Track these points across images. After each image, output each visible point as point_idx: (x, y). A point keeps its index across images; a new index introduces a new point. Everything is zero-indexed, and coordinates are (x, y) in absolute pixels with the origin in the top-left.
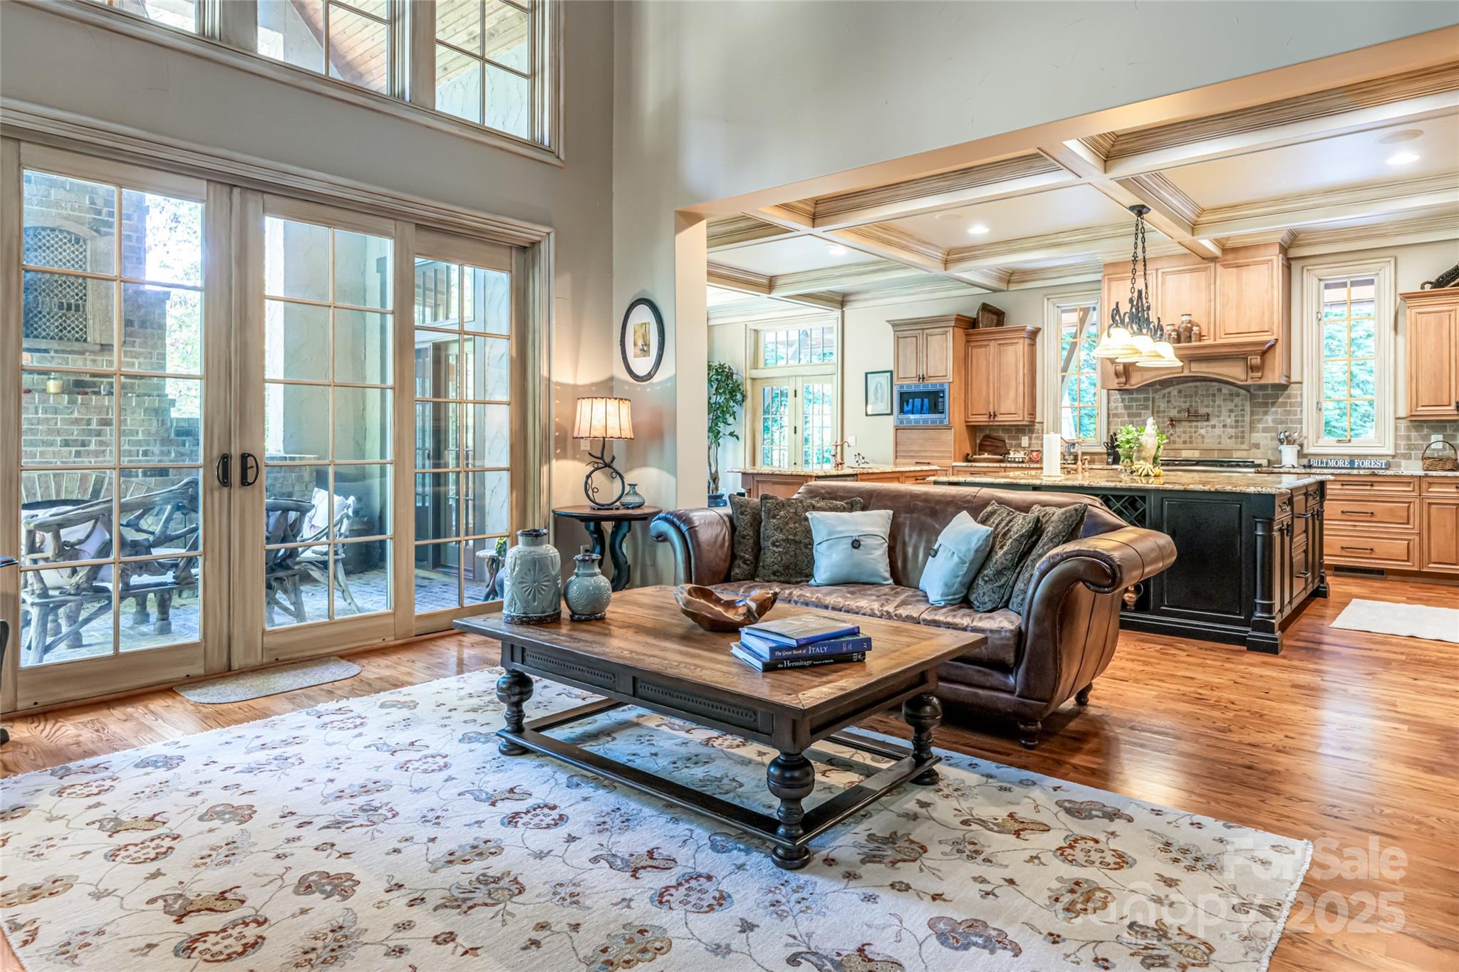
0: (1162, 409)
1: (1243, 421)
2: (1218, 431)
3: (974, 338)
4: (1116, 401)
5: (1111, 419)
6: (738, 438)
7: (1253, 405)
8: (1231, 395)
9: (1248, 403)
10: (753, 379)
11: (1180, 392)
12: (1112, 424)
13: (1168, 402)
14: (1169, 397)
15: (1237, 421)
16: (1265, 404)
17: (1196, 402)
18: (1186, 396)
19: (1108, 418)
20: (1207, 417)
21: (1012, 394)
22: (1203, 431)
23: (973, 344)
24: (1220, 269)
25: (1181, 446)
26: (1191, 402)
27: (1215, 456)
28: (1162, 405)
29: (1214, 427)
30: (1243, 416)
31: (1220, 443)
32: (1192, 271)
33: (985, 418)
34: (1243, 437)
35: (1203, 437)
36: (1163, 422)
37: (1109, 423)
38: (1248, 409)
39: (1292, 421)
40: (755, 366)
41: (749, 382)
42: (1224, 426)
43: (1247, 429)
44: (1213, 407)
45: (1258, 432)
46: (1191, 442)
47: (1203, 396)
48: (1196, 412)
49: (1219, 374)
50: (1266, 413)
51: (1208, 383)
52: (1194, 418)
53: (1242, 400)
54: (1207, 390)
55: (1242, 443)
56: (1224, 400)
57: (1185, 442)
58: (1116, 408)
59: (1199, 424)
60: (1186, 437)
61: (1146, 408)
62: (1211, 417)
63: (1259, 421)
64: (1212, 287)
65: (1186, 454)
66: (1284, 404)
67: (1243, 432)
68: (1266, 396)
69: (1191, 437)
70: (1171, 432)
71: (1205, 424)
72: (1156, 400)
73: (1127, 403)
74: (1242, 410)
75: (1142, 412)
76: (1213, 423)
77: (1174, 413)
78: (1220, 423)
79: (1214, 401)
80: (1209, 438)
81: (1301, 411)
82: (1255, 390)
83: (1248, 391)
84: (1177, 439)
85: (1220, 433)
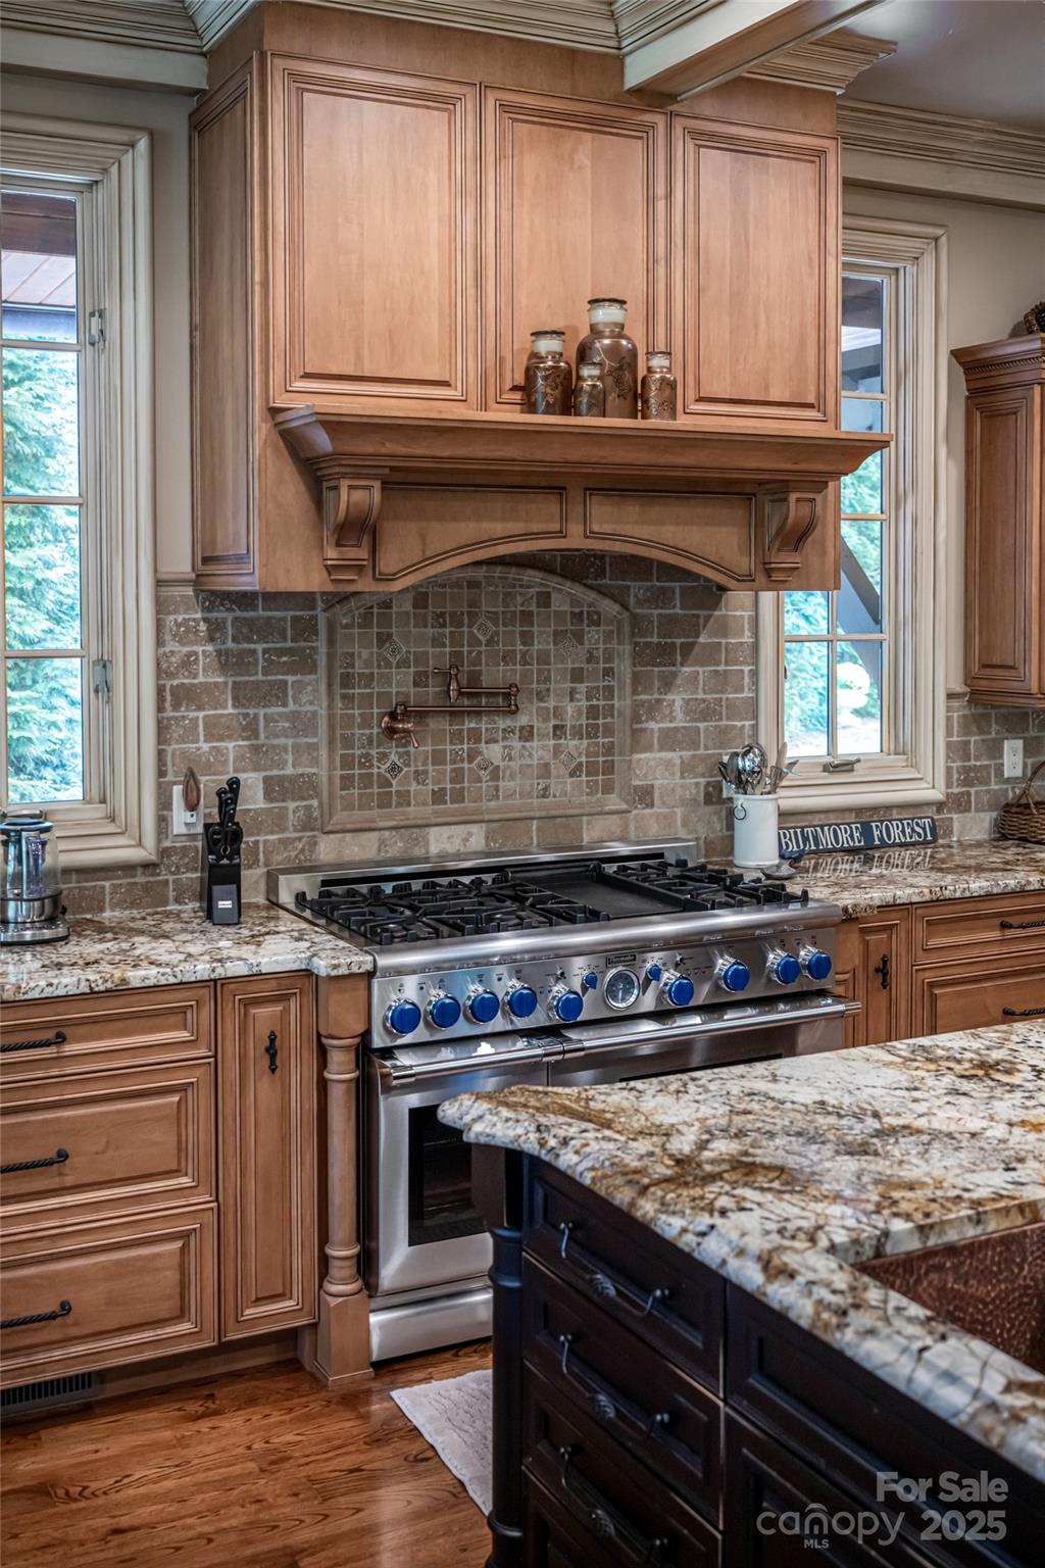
0: (360, 669)
1: (612, 712)
2: (539, 750)
4: (185, 634)
5: (169, 713)
7: (638, 657)
8: (578, 617)
9: (627, 648)
12: (176, 732)
13: (384, 639)
14: (385, 620)
15: (593, 712)
16: (665, 655)
17: (474, 641)
18: (439, 620)
19: (160, 708)
20: (507, 700)
22: (494, 752)
25: (426, 812)
26: (456, 640)
28: (364, 654)
29: (527, 734)
30: (609, 692)
31: (545, 795)
32: (597, 125)
34: (609, 768)
35: (495, 774)
36: (366, 722)
37: (162, 729)
38: (624, 668)
39: (733, 711)
42: (559, 731)
43: (621, 738)
44: (525, 663)
45: (649, 748)
46: (459, 797)
48: (475, 677)
49: (677, 551)
50: (668, 684)
52: (465, 706)
53: (608, 636)
54: (508, 597)
55: (608, 789)
56: (558, 636)
57: (438, 797)
58: (187, 663)
59: (484, 725)
60: (439, 776)
61: (305, 664)
62: (521, 699)
63: (653, 709)
64: (661, 205)
66: (712, 654)
67: (610, 750)
68: (669, 625)
69: (458, 776)
70: (394, 757)
71: (502, 723)
72: (341, 632)
73: (230, 644)
74: (608, 672)
75: (290, 679)
76: (523, 720)
77: (400, 685)
78: (546, 720)
79: (527, 638)
80: (512, 777)
81: (755, 674)
82: (640, 603)
83: (625, 606)
84: (414, 787)
85: (548, 757)
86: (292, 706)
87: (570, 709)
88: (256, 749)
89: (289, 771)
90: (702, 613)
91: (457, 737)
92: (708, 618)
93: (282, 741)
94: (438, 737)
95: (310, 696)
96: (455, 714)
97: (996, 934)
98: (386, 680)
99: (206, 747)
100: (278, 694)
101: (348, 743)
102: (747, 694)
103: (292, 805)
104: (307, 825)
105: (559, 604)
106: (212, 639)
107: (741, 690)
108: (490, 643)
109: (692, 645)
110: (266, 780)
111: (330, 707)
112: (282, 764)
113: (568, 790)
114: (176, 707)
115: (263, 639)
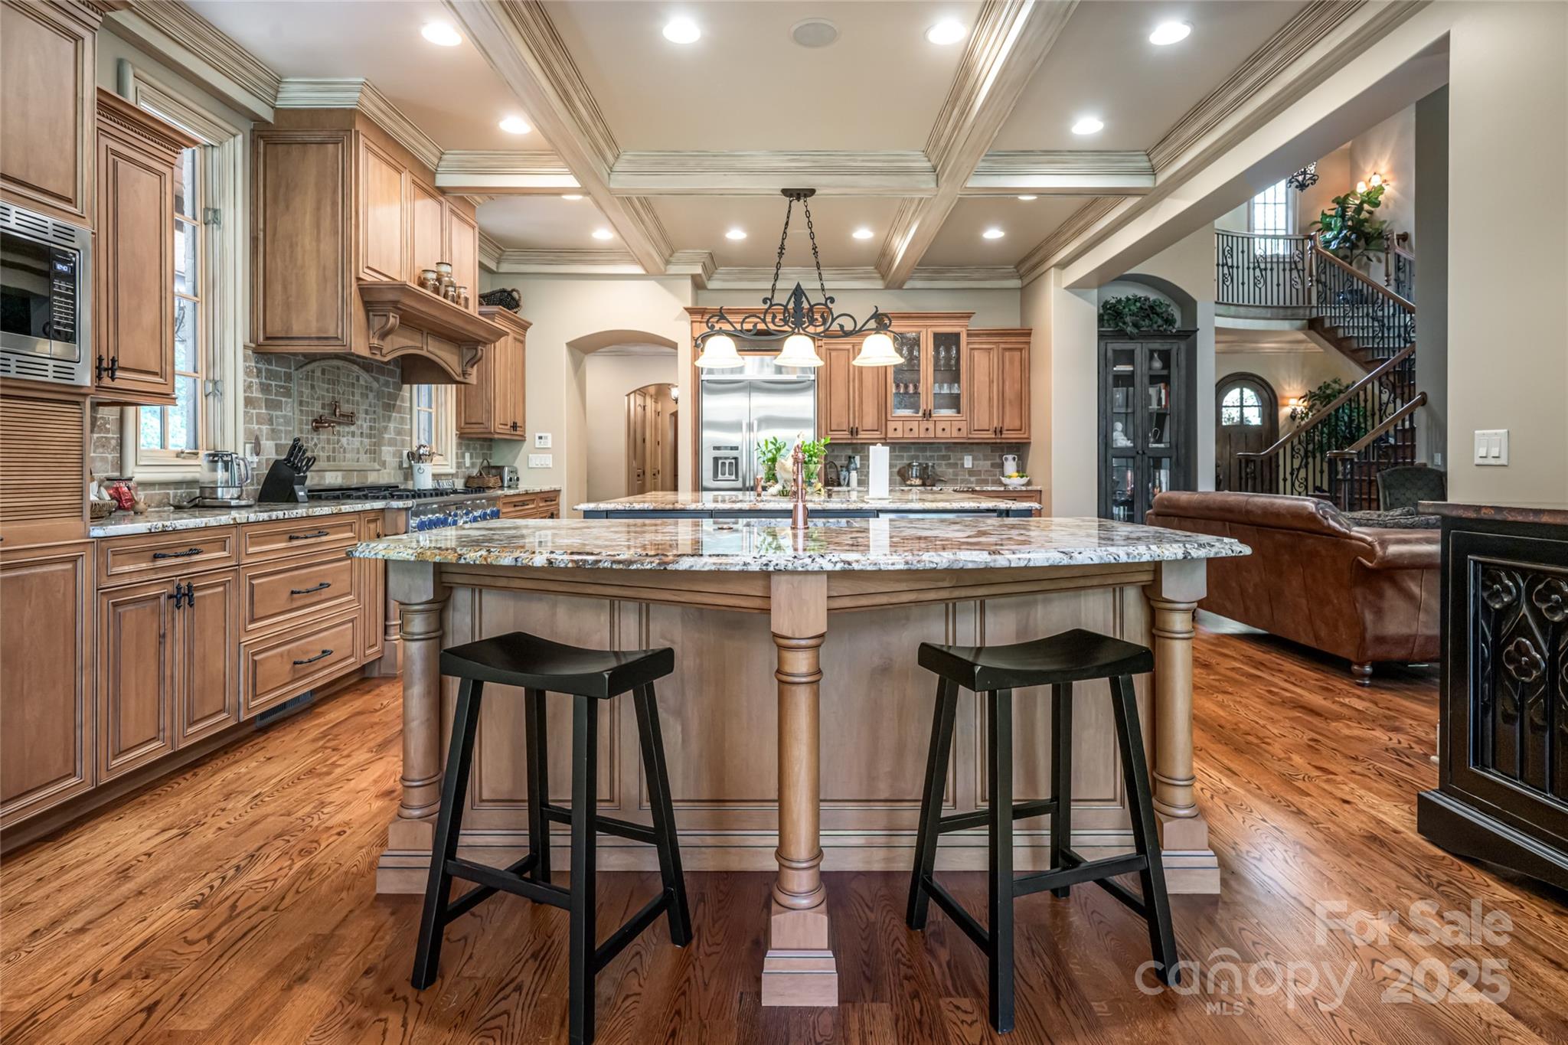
0: (305, 398)
1: (375, 428)
2: (357, 441)
4: (250, 372)
7: (382, 406)
8: (367, 387)
9: (379, 403)
13: (313, 387)
14: (312, 378)
15: (371, 428)
16: (389, 407)
17: (339, 393)
18: (329, 382)
20: (348, 419)
22: (344, 440)
25: (325, 465)
26: (333, 391)
28: (306, 392)
29: (353, 434)
30: (375, 420)
31: (358, 460)
34: (375, 452)
35: (344, 450)
36: (307, 422)
38: (379, 411)
39: (405, 432)
42: (362, 434)
43: (378, 439)
44: (353, 404)
45: (385, 445)
46: (334, 459)
47: (344, 383)
48: (339, 408)
50: (389, 419)
53: (375, 397)
55: (375, 459)
56: (362, 394)
57: (328, 458)
58: (253, 386)
59: (341, 429)
60: (329, 449)
62: (352, 419)
63: (386, 429)
65: (330, 479)
66: (400, 409)
67: (375, 444)
68: (389, 395)
69: (334, 450)
70: (315, 440)
71: (347, 429)
72: (299, 381)
74: (374, 412)
75: (283, 399)
77: (317, 408)
78: (358, 429)
82: (382, 385)
83: (378, 384)
84: (321, 454)
86: (284, 412)
87: (365, 425)
88: (273, 430)
89: (283, 442)
90: (397, 391)
91: (333, 433)
92: (399, 394)
94: (328, 432)
95: (290, 408)
96: (333, 423)
98: (313, 405)
99: (256, 427)
100: (279, 405)
101: (301, 431)
102: (409, 427)
105: (362, 381)
106: (258, 376)
108: (343, 393)
109: (395, 405)
111: (296, 414)
112: (280, 439)
113: (364, 459)
114: (250, 406)
115: (274, 380)
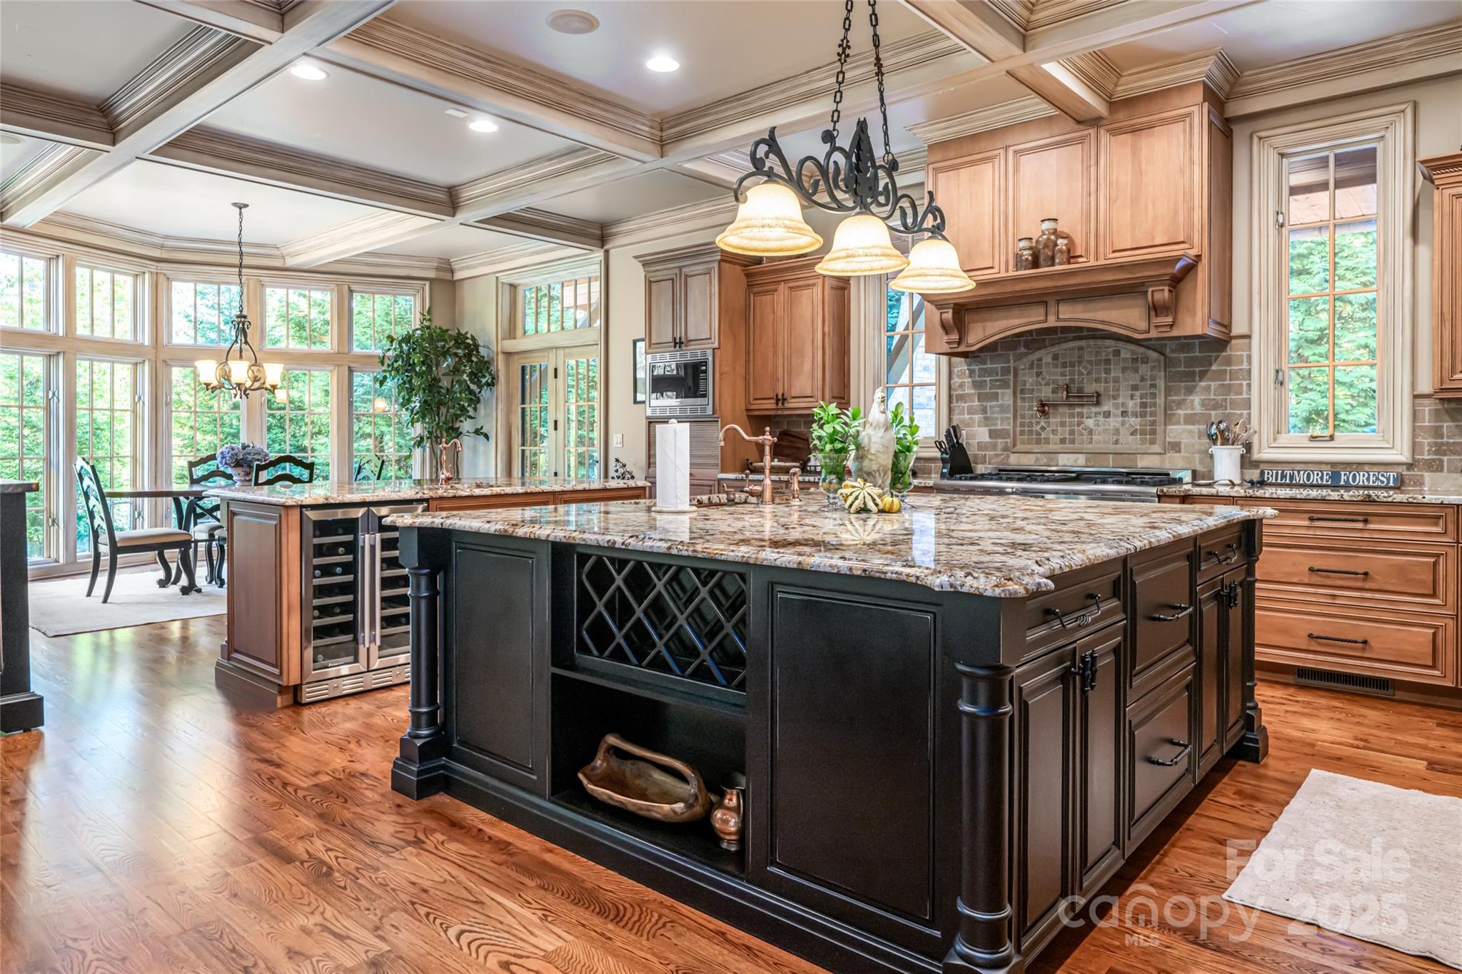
0: (1028, 386)
1: (1154, 404)
2: (1114, 422)
3: (759, 280)
4: (961, 375)
5: (954, 404)
6: (487, 437)
7: (1169, 378)
8: (1135, 360)
9: (1162, 374)
10: (508, 354)
11: (1055, 357)
12: (957, 411)
13: (1038, 374)
14: (1039, 366)
15: (1143, 405)
16: (1190, 376)
17: (1080, 373)
18: (1064, 365)
19: (950, 401)
20: (1097, 399)
21: (807, 366)
22: (1090, 423)
23: (756, 290)
24: (1105, 137)
25: (1057, 447)
26: (1072, 373)
27: (1109, 465)
28: (1029, 379)
29: (1107, 415)
30: (1154, 395)
31: (1116, 442)
32: (1061, 145)
33: (770, 404)
34: (1153, 432)
35: (1091, 432)
36: (1030, 408)
37: (950, 411)
38: (1161, 383)
39: (1234, 404)
40: (511, 333)
41: (501, 357)
42: (1124, 413)
43: (1160, 418)
44: (1106, 382)
45: (1178, 423)
46: (1073, 442)
47: (1090, 362)
48: (1080, 390)
50: (1190, 391)
51: (1099, 342)
52: (1076, 401)
53: (1153, 369)
54: (1098, 353)
55: (1153, 442)
56: (1124, 369)
57: (1063, 441)
58: (961, 385)
59: (1085, 410)
60: (1063, 432)
61: (1005, 384)
62: (1103, 399)
63: (1180, 404)
65: (1067, 461)
66: (1220, 375)
67: (1153, 423)
68: (1191, 362)
69: (1072, 432)
70: (1043, 424)
71: (1094, 410)
72: (1020, 372)
73: (977, 378)
74: (1152, 386)
75: (1000, 391)
76: (1105, 408)
77: (1046, 393)
78: (1117, 408)
79: (1107, 371)
80: (1099, 434)
81: (1249, 385)
82: (1173, 351)
83: (1162, 354)
84: (1052, 436)
85: (1118, 425)
86: (1000, 402)
87: (1131, 403)
88: (986, 418)
89: (999, 427)
90: (1213, 354)
91: (1072, 416)
92: (1217, 358)
93: (996, 415)
94: (1063, 415)
95: (1006, 397)
96: (1071, 406)
97: (1306, 523)
98: (1039, 391)
99: (967, 417)
100: (995, 397)
101: (1023, 417)
102: (1245, 396)
103: (1000, 441)
104: (1006, 449)
105: (1124, 355)
106: (970, 376)
107: (1241, 394)
108: (1089, 373)
109: (1206, 371)
110: (990, 430)
111: (1015, 402)
112: (996, 425)
113: (1129, 442)
114: (957, 402)
